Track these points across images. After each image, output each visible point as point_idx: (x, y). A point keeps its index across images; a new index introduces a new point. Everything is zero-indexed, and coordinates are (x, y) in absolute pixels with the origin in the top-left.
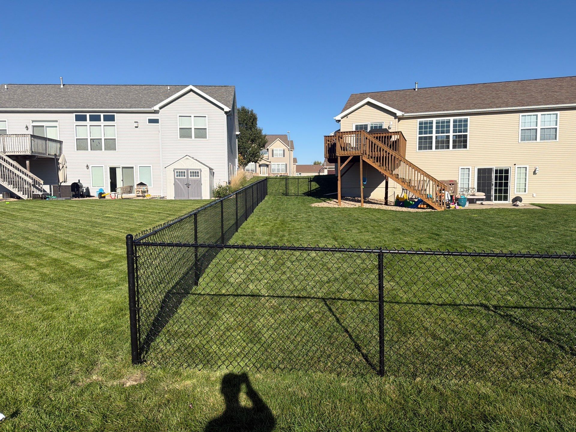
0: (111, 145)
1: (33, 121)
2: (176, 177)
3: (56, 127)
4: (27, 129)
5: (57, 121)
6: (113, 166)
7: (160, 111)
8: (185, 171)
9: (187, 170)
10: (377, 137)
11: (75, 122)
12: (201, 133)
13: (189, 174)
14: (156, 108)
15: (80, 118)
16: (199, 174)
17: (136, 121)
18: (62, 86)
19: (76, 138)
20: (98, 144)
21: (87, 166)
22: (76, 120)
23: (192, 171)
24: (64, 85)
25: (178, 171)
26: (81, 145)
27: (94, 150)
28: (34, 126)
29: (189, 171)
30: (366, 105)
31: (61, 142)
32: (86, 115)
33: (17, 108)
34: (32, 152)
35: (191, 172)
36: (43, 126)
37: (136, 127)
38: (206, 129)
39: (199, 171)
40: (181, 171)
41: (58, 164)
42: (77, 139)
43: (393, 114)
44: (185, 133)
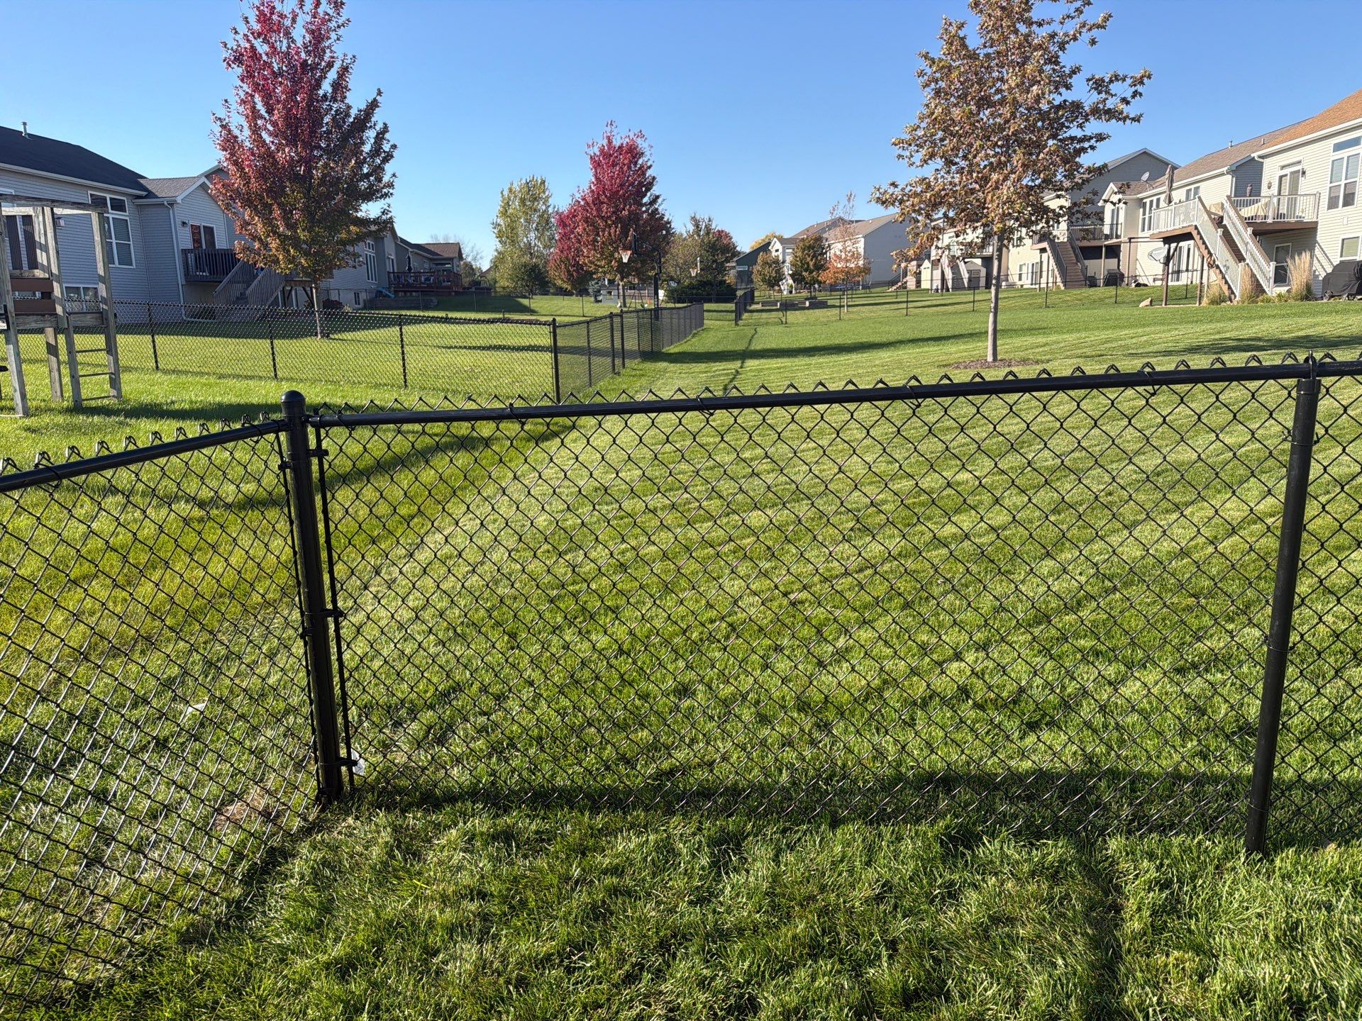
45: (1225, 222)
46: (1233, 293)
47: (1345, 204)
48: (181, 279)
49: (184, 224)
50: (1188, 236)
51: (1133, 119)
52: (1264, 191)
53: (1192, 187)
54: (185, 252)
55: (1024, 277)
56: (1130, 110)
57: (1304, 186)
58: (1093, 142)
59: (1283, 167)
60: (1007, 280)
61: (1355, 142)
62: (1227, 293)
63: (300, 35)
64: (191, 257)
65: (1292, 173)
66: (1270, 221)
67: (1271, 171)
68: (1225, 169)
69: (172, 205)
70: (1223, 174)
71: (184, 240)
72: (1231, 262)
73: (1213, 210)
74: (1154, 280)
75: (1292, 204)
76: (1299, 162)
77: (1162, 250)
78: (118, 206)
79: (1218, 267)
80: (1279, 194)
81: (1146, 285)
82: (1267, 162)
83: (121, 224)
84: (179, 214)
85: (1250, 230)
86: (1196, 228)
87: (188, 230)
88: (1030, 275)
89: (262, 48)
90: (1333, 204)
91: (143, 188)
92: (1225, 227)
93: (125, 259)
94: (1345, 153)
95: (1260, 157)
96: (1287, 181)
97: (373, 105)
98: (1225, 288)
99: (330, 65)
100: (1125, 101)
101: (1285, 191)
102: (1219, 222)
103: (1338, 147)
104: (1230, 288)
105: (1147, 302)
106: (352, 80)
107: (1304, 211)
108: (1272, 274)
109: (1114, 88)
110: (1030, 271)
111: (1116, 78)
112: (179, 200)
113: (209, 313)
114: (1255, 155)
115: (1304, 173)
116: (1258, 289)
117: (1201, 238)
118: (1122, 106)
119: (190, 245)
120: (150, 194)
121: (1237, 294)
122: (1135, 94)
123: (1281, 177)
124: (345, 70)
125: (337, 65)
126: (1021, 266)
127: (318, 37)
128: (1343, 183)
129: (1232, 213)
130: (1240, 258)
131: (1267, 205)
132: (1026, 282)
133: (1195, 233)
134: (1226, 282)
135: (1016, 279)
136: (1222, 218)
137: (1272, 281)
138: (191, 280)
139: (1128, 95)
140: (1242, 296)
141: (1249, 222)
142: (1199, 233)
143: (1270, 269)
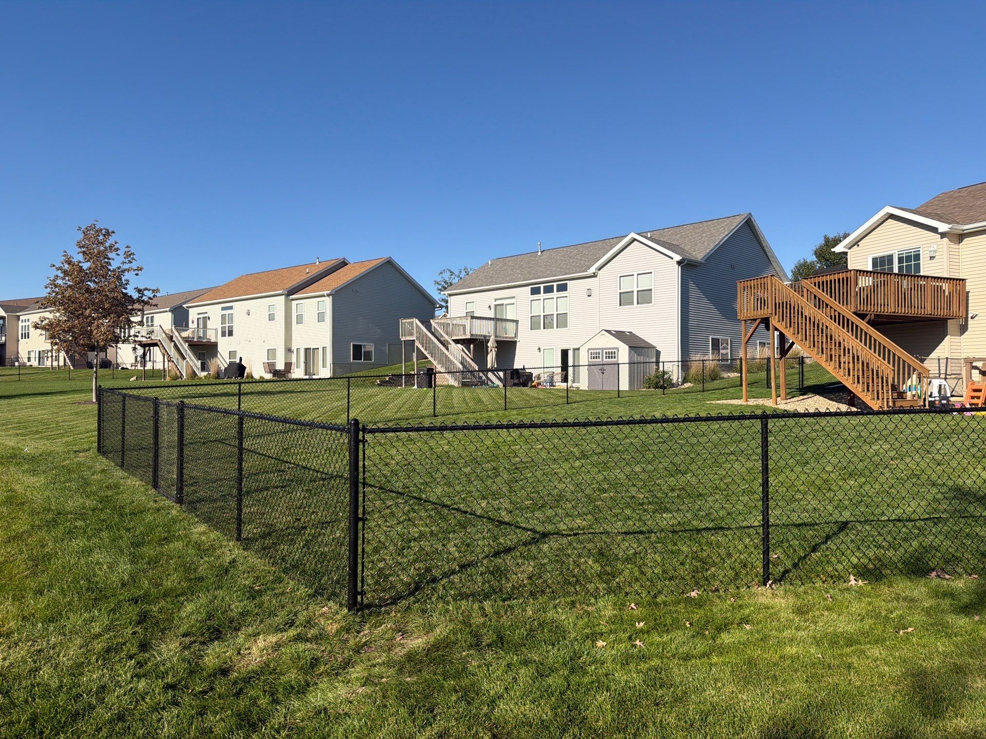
0: (562, 320)
1: (496, 300)
2: (590, 360)
3: (514, 304)
4: (490, 309)
5: (514, 297)
6: (565, 347)
7: (600, 272)
8: (600, 351)
9: (602, 349)
10: (815, 284)
11: (530, 296)
12: (645, 296)
13: (605, 355)
14: (592, 270)
15: (535, 291)
16: (616, 355)
17: (588, 287)
18: (539, 253)
19: (530, 315)
20: (551, 321)
21: (539, 349)
22: (532, 294)
23: (608, 351)
24: (542, 252)
25: (593, 351)
26: (534, 324)
27: (547, 328)
28: (496, 306)
29: (605, 351)
30: (890, 220)
31: (516, 322)
32: (553, 285)
33: (482, 286)
34: (472, 335)
35: (606, 353)
36: (503, 305)
37: (589, 296)
38: (651, 290)
39: (616, 350)
40: (610, 351)
41: (487, 347)
42: (531, 317)
43: (934, 230)
44: (625, 299)
45: (174, 339)
46: (182, 374)
47: (229, 336)
50: (155, 345)
51: (154, 305)
52: (190, 325)
53: (150, 316)
55: (32, 359)
56: (153, 302)
57: (210, 324)
58: (136, 311)
59: (199, 314)
60: (18, 361)
61: (231, 308)
62: (179, 375)
65: (203, 317)
66: (195, 340)
67: (193, 314)
68: (168, 309)
70: (166, 311)
72: (180, 359)
73: (167, 332)
74: (132, 366)
75: (205, 333)
76: (206, 313)
77: (140, 351)
79: (173, 361)
80: (198, 327)
81: (127, 369)
82: (190, 310)
85: (187, 344)
86: (160, 341)
88: (37, 359)
90: (223, 335)
92: (174, 341)
94: (227, 312)
95: (187, 307)
96: (201, 322)
98: (178, 372)
100: (150, 298)
101: (201, 326)
102: (171, 338)
103: (223, 309)
104: (180, 372)
105: (134, 378)
107: (212, 336)
108: (199, 366)
109: (146, 292)
110: (37, 356)
111: (146, 289)
114: (184, 306)
115: (209, 318)
116: (194, 374)
117: (163, 346)
118: (150, 300)
121: (184, 375)
122: (154, 296)
123: (198, 319)
126: (29, 353)
128: (227, 325)
129: (177, 334)
130: (184, 358)
131: (193, 332)
132: (35, 363)
133: (159, 343)
134: (178, 369)
135: (26, 360)
136: (172, 336)
137: (200, 370)
139: (152, 296)
140: (186, 375)
141: (186, 340)
142: (161, 343)
143: (199, 363)
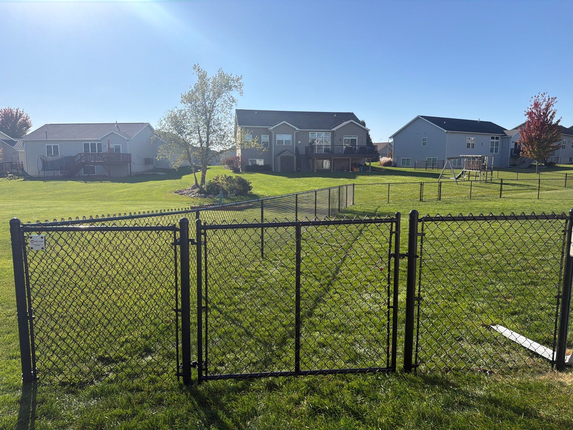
48: (509, 156)
49: (513, 142)
54: (512, 149)
63: (543, 107)
64: (513, 150)
69: (511, 137)
71: (512, 146)
78: (497, 138)
83: (497, 143)
84: (512, 140)
87: (514, 144)
89: (534, 111)
91: (504, 133)
93: (496, 151)
97: (559, 121)
99: (549, 113)
106: (556, 115)
112: (513, 136)
113: (514, 165)
119: (514, 148)
120: (506, 135)
124: (554, 113)
125: (552, 112)
127: (548, 106)
138: (512, 156)
